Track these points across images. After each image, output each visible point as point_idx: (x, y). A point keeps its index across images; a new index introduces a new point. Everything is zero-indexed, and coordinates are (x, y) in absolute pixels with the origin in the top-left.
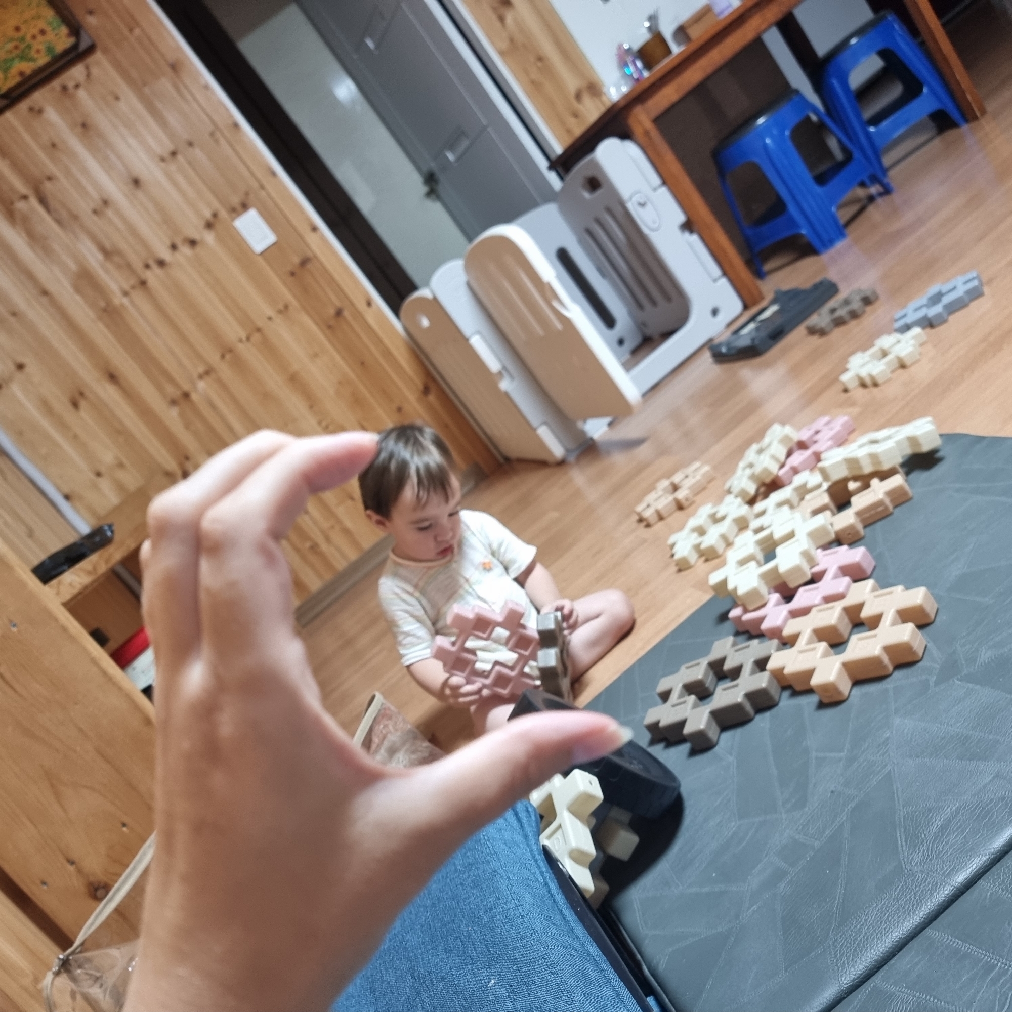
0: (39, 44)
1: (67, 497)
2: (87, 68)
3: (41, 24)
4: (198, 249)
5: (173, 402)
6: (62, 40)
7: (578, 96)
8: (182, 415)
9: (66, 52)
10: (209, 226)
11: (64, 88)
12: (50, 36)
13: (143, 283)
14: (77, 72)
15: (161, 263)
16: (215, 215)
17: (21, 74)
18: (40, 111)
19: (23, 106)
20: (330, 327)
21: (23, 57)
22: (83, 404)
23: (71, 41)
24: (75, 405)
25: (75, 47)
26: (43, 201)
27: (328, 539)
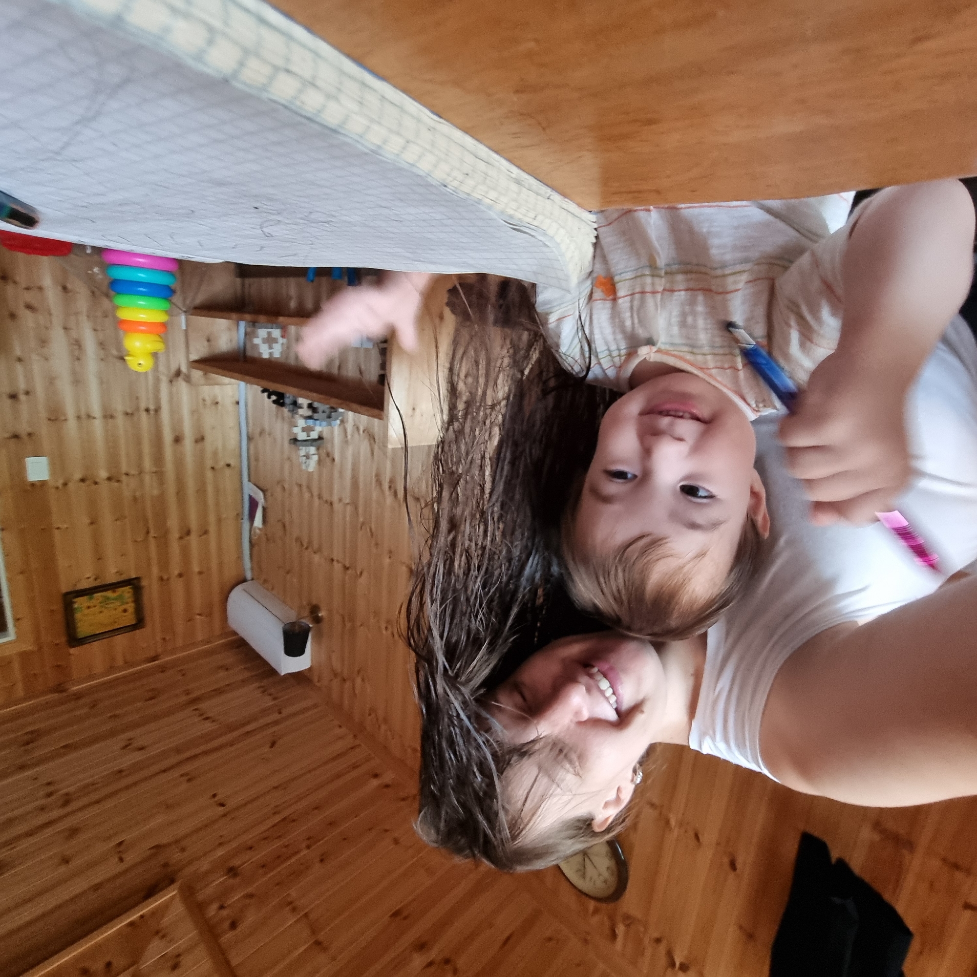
0: (94, 602)
1: (238, 403)
2: (75, 586)
3: (86, 611)
6: (80, 603)
9: (83, 595)
11: (96, 579)
12: (86, 605)
14: (84, 585)
17: (114, 592)
18: (117, 572)
19: (124, 577)
21: (108, 598)
23: (76, 600)
24: (203, 438)
25: (75, 597)
26: (148, 532)
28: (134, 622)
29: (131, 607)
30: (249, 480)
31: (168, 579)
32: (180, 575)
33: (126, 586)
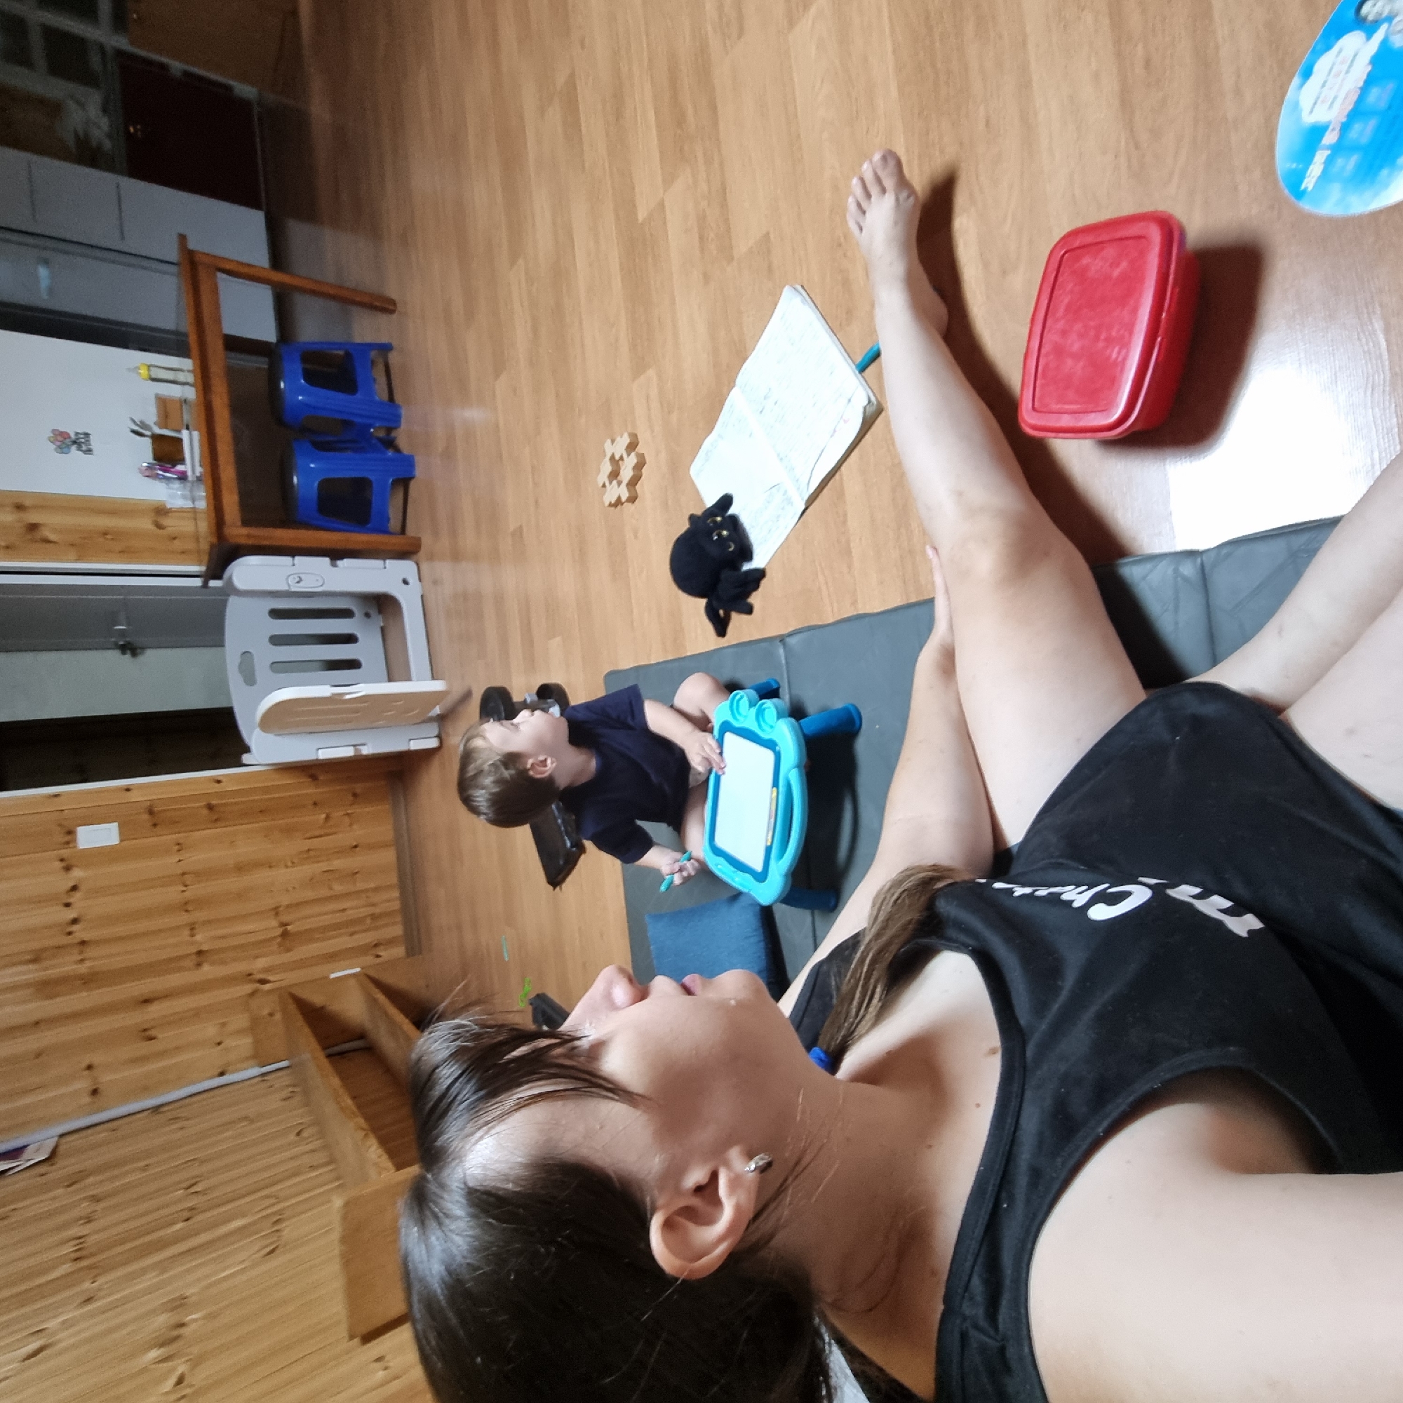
1: (222, 1074)
4: (83, 887)
5: (199, 965)
7: (159, 526)
8: (213, 963)
10: (68, 869)
13: (83, 943)
15: (75, 921)
16: (62, 860)
20: (216, 820)
22: (152, 1033)
24: (151, 1038)
30: (62, 1136)
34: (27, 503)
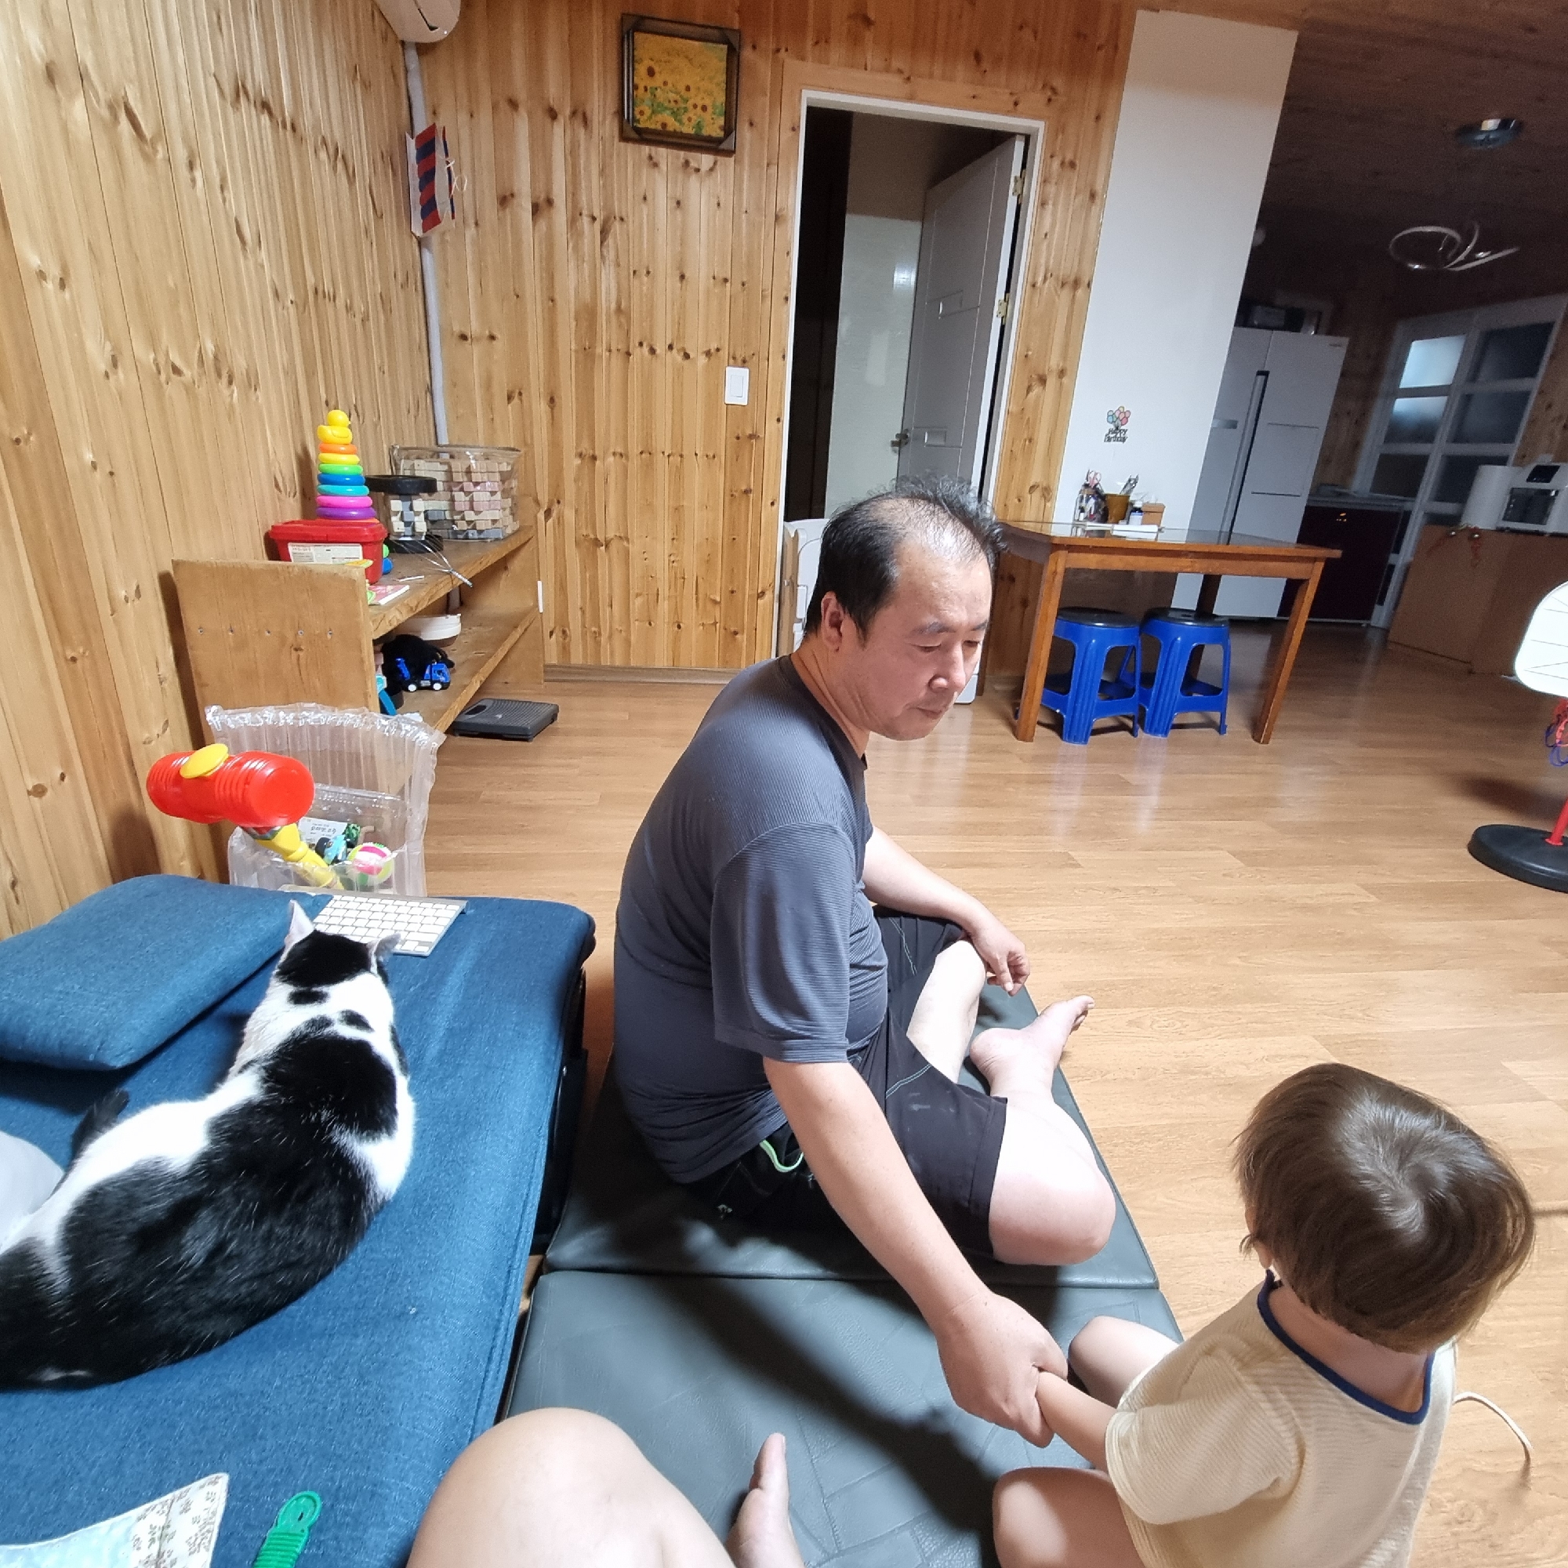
0: (695, 115)
2: (715, 163)
3: (708, 102)
4: (687, 362)
5: (580, 455)
6: (713, 128)
7: (1033, 488)
8: (580, 468)
9: (709, 139)
10: (708, 353)
11: (687, 163)
12: (707, 116)
13: (628, 354)
14: (705, 160)
15: (652, 351)
16: (718, 350)
17: (664, 125)
18: (655, 165)
19: (646, 149)
20: (732, 496)
21: (675, 114)
22: (516, 400)
23: (721, 134)
24: (510, 398)
25: (720, 141)
26: (604, 232)
27: (610, 637)
28: (639, 37)
29: (641, 78)
31: (574, 113)
32: (553, 115)
33: (647, 130)
34: (1065, 380)
